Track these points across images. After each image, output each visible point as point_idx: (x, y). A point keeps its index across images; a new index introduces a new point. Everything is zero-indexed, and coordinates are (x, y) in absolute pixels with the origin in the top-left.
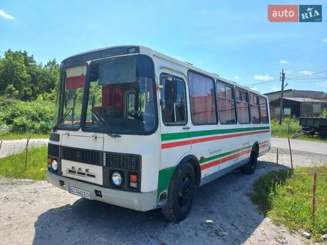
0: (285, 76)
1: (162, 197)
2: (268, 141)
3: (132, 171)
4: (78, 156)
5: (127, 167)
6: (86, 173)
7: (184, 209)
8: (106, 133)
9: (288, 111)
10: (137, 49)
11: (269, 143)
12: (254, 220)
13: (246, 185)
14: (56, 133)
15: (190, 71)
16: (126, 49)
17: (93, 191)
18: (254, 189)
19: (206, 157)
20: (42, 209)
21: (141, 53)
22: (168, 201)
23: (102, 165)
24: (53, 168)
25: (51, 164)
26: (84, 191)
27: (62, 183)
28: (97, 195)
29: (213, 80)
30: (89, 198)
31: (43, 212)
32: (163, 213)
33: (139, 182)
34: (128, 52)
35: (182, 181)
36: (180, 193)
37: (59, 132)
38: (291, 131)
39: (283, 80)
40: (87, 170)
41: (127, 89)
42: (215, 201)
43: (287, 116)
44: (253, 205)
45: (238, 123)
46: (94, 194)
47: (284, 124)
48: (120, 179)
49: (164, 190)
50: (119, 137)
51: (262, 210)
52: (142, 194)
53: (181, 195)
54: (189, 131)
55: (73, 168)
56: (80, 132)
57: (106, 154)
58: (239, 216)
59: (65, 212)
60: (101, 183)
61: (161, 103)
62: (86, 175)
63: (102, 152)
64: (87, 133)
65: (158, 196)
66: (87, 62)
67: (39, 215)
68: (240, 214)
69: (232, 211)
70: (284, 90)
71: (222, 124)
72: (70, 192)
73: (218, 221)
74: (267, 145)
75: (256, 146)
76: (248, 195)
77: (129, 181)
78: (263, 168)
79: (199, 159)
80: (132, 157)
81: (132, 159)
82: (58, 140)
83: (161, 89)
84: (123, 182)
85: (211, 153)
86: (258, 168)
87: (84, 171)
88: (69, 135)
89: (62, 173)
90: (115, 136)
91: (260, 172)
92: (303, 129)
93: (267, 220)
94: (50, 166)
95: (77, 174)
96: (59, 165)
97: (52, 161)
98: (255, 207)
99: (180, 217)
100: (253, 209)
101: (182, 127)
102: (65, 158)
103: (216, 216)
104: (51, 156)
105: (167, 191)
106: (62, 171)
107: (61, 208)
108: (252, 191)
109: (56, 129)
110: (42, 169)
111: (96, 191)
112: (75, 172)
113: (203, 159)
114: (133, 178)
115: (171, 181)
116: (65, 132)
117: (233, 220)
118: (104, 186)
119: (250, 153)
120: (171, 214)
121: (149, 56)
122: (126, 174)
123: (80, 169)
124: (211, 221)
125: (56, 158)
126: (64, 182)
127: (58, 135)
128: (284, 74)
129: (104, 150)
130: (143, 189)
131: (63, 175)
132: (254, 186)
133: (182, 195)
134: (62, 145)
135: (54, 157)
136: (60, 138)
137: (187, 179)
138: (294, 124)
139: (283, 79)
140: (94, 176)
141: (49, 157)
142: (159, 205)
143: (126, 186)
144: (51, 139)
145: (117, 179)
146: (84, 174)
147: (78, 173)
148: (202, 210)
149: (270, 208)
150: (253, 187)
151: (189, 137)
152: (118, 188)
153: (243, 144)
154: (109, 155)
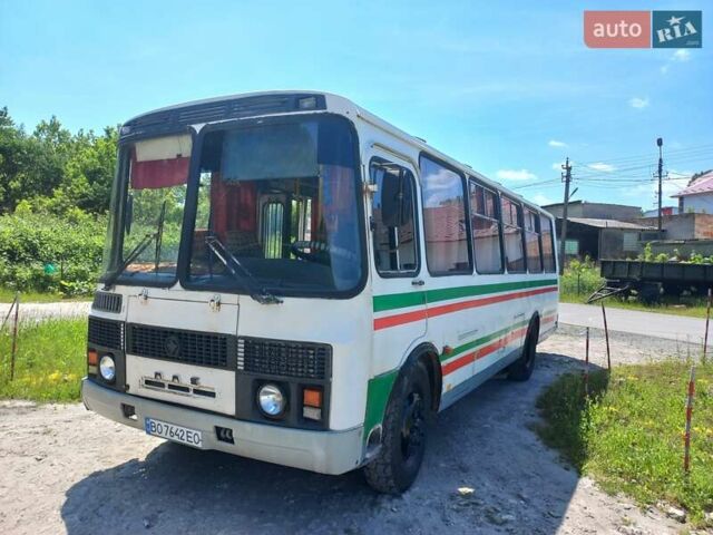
0: (572, 172)
1: (373, 440)
2: (555, 311)
3: (309, 381)
4: (172, 347)
5: (297, 371)
6: (192, 387)
7: (410, 462)
8: (244, 293)
9: (572, 246)
10: (320, 100)
11: (555, 314)
12: (558, 484)
13: (523, 406)
14: (111, 291)
15: (424, 155)
16: (296, 100)
17: (212, 429)
18: (540, 416)
19: (453, 346)
20: (71, 474)
21: (329, 110)
22: (382, 449)
23: (233, 367)
24: (103, 374)
25: (97, 365)
26: (185, 430)
27: (128, 411)
28: (220, 438)
29: (463, 178)
30: (200, 445)
31: (76, 482)
32: (367, 475)
33: (324, 406)
34: (297, 107)
35: (407, 402)
36: (404, 430)
37: (120, 290)
38: (584, 287)
39: (568, 182)
40: (194, 381)
41: (263, 193)
42: (468, 444)
43: (574, 256)
44: (547, 450)
45: (506, 272)
46: (213, 436)
47: (568, 273)
48: (280, 399)
49: (376, 423)
50: (278, 302)
51: (568, 461)
52: (332, 436)
53: (406, 432)
54: (423, 288)
55: (157, 374)
56: (178, 290)
57: (246, 343)
58: (526, 477)
59: (131, 478)
60: (231, 410)
61: (373, 226)
62: (191, 392)
63: (235, 338)
64: (196, 293)
65: (365, 438)
66: (193, 126)
67: (68, 488)
68: (526, 471)
69: (508, 464)
70: (570, 201)
71: (479, 273)
72: (148, 433)
73: (485, 490)
74: (552, 319)
75: (535, 322)
76: (530, 427)
77: (302, 405)
78: (545, 368)
79: (440, 352)
80: (309, 349)
81: (308, 354)
82: (117, 309)
83: (372, 193)
84: (286, 407)
85: (461, 337)
86: (537, 368)
87: (186, 382)
88: (146, 297)
89: (128, 387)
90: (268, 301)
91: (544, 377)
92: (609, 284)
93: (586, 483)
94: (93, 370)
95: (166, 388)
96: (120, 369)
97: (100, 359)
98: (553, 454)
99: (403, 484)
100: (549, 458)
101: (411, 280)
102: (136, 351)
103: (478, 478)
104: (98, 348)
105: (380, 426)
106: (128, 382)
107: (118, 469)
108: (536, 419)
109: (110, 283)
110: (54, 376)
111: (218, 430)
112: (162, 385)
113: (447, 351)
114: (312, 397)
115: (390, 402)
116: (137, 290)
117: (515, 485)
118: (237, 417)
119: (524, 337)
120: (388, 478)
121: (347, 116)
122: (294, 390)
123: (175, 377)
124: (471, 490)
125: (111, 350)
126: (133, 408)
127: (118, 299)
128: (569, 169)
129: (240, 333)
130: (334, 423)
131: (131, 391)
132: (538, 406)
133: (408, 432)
134: (129, 321)
135: (106, 349)
136: (124, 304)
137: (416, 397)
138: (589, 273)
139: (568, 179)
140: (212, 395)
141: (90, 350)
142: (365, 460)
143: (292, 418)
144: (95, 306)
145: (270, 399)
146: (186, 390)
147: (171, 387)
148: (443, 465)
149: (584, 457)
150: (538, 410)
151: (423, 301)
152: (274, 420)
153: (515, 317)
154: (253, 345)
